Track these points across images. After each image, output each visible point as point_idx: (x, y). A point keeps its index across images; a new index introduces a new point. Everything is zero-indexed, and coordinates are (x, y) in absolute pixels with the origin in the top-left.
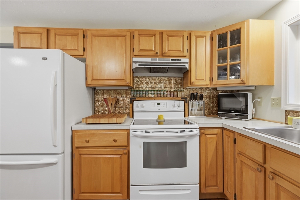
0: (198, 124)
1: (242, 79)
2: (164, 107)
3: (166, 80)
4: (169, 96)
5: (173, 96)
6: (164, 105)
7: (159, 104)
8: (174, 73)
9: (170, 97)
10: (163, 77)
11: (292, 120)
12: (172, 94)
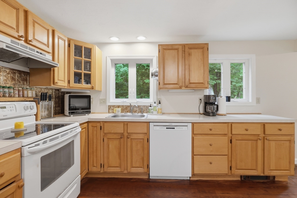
0: (77, 122)
1: (92, 85)
2: (12, 111)
3: (8, 72)
4: (17, 96)
5: (22, 96)
6: (12, 109)
7: (5, 108)
8: (18, 65)
9: (19, 97)
10: (2, 67)
11: (116, 110)
12: (21, 93)
